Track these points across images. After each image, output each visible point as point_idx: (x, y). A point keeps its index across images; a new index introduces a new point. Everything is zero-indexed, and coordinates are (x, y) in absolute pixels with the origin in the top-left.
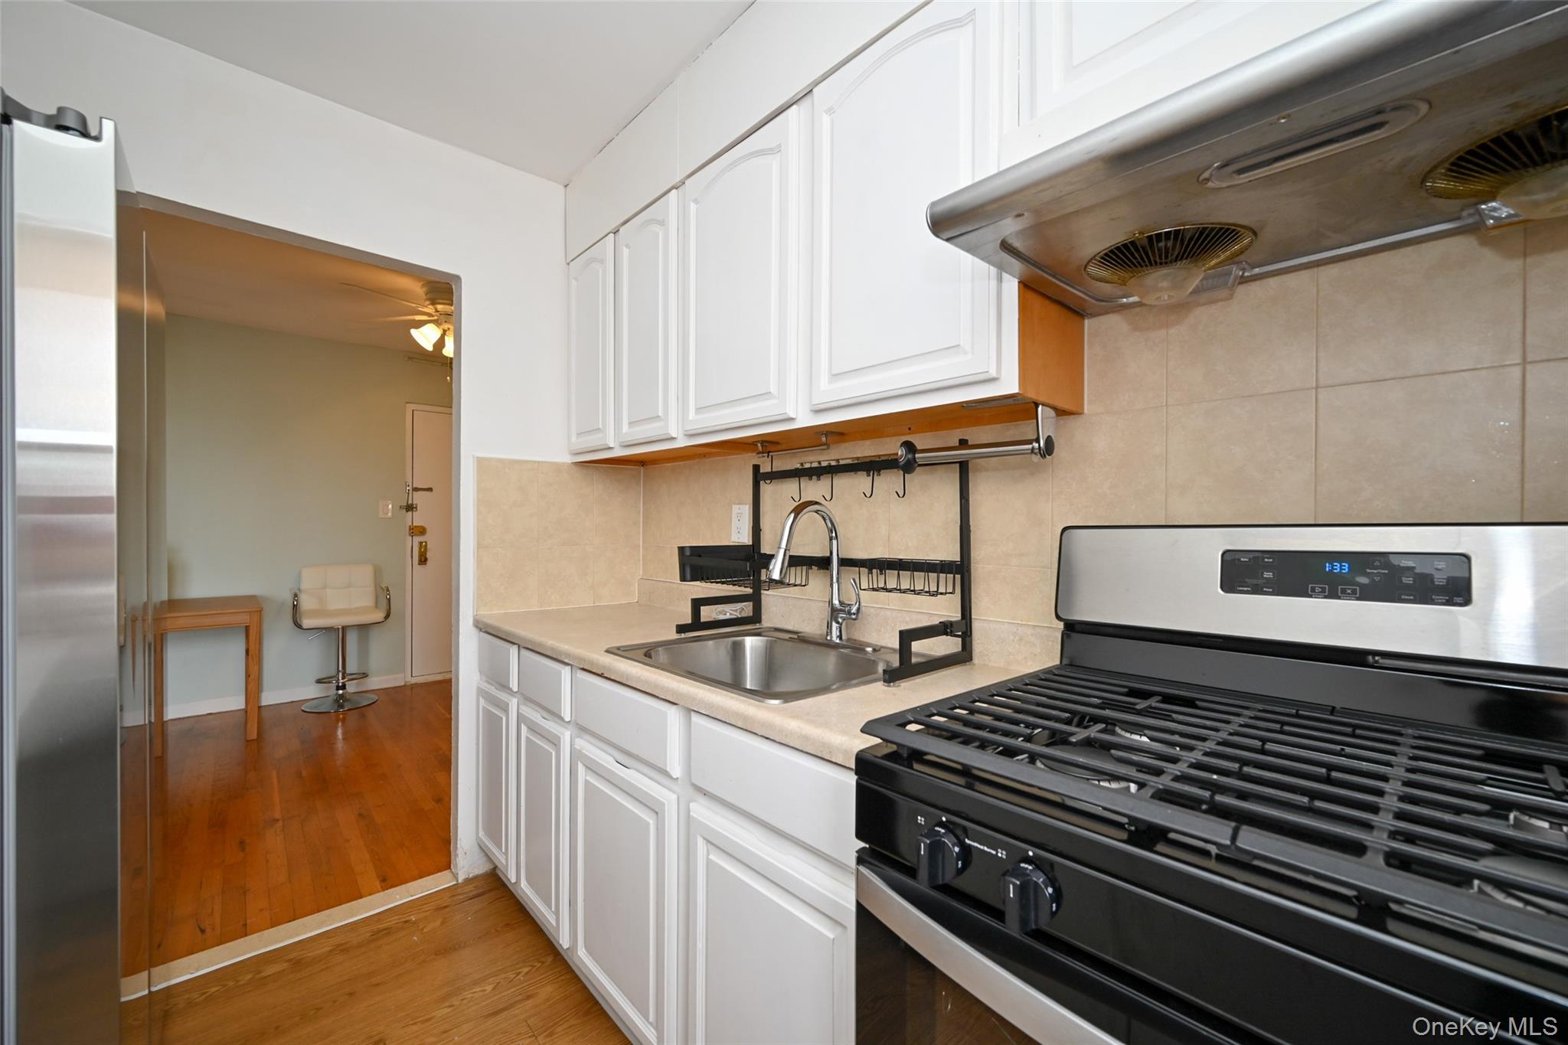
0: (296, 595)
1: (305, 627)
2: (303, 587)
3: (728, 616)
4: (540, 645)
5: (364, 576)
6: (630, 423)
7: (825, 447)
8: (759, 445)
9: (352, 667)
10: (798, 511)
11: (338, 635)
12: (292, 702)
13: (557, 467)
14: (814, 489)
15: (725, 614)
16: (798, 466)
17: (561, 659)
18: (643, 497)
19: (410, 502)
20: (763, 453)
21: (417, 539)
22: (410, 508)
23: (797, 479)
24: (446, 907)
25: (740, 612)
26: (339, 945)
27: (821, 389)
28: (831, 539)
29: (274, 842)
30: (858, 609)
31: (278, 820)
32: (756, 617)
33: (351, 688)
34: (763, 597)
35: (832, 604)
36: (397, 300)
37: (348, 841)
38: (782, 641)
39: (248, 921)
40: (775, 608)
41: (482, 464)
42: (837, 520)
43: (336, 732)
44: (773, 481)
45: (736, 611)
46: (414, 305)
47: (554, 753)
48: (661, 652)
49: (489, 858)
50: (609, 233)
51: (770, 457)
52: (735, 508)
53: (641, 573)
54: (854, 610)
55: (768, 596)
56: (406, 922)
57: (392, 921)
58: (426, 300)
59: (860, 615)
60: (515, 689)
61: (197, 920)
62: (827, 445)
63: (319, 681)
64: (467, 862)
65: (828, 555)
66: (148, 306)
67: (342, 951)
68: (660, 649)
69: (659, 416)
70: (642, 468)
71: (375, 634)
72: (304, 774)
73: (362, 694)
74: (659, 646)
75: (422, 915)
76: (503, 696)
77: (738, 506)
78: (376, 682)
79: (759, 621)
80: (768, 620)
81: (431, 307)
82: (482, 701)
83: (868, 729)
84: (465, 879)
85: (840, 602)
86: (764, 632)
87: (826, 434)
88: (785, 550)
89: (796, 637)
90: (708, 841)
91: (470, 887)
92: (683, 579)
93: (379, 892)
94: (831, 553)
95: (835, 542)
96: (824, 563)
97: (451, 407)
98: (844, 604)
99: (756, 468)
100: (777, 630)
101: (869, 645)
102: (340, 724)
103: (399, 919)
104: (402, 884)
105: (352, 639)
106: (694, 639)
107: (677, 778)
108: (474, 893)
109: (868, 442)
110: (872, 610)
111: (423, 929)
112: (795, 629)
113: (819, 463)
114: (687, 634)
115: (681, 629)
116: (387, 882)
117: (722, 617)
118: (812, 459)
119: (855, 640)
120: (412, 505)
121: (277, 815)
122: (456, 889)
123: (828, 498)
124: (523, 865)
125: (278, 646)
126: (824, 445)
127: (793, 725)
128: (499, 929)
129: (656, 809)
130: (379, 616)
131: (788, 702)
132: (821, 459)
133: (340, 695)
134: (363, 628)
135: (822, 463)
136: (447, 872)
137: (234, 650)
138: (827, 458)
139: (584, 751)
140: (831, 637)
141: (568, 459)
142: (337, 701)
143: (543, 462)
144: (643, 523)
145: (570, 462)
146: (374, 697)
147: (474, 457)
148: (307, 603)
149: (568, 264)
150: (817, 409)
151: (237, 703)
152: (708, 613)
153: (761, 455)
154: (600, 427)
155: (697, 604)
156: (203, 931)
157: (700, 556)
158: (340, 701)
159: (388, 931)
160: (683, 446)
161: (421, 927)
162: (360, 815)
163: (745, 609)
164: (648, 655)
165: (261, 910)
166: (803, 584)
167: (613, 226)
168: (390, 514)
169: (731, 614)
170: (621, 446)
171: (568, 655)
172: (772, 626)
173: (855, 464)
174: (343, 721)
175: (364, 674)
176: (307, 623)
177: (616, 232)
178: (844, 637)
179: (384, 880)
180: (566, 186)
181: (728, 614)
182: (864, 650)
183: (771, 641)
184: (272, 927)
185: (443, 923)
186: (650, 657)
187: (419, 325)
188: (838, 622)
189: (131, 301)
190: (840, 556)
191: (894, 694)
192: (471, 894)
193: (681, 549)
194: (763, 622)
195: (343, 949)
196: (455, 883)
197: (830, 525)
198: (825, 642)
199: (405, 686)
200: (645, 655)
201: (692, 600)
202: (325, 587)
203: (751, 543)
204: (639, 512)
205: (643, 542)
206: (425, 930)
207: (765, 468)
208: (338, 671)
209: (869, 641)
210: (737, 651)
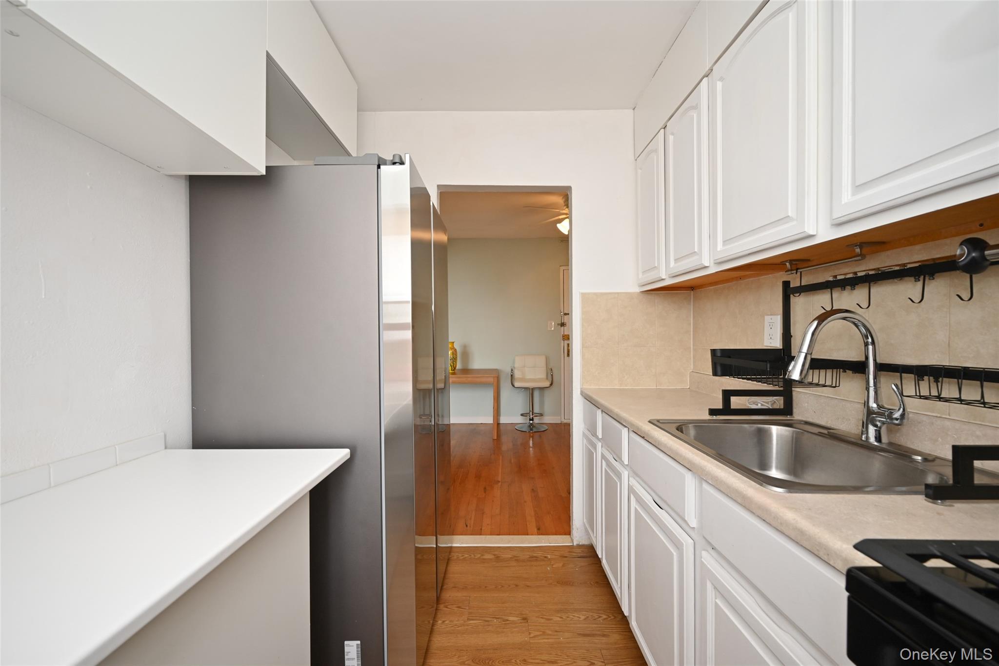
0: (512, 370)
1: (516, 386)
2: (515, 366)
3: (759, 406)
4: (611, 411)
5: (541, 361)
6: (675, 260)
7: (860, 258)
8: (788, 264)
9: (536, 410)
10: (822, 319)
11: (531, 391)
12: (512, 423)
13: (630, 295)
14: (846, 299)
15: (757, 405)
16: (831, 279)
17: (622, 422)
18: (693, 312)
19: (563, 321)
20: (791, 270)
21: (566, 342)
22: (563, 325)
23: (829, 290)
24: (566, 557)
25: (772, 405)
26: (515, 557)
27: (843, 203)
28: (866, 345)
29: (497, 492)
30: (903, 416)
31: (499, 482)
32: (788, 409)
33: (537, 420)
34: (794, 394)
35: (868, 407)
36: (551, 210)
37: (525, 502)
38: (810, 435)
39: (483, 528)
40: (806, 404)
41: (584, 296)
42: (875, 328)
43: (529, 443)
44: (802, 294)
45: (767, 403)
46: (558, 210)
47: (619, 483)
48: (690, 428)
49: (589, 538)
50: (661, 129)
51: (799, 274)
52: (767, 319)
53: (692, 368)
54: (897, 415)
55: (798, 393)
56: (546, 557)
57: (539, 554)
58: (565, 206)
59: (905, 421)
60: (600, 437)
61: (465, 520)
62: (863, 256)
63: (522, 415)
64: (578, 536)
65: (863, 359)
66: (434, 236)
67: (516, 560)
68: (690, 425)
69: (695, 252)
70: (692, 292)
71: (547, 392)
72: (512, 461)
73: (542, 425)
74: (691, 423)
75: (554, 557)
76: (594, 439)
77: (770, 317)
78: (548, 419)
79: (790, 413)
80: (799, 414)
81: (567, 209)
82: (585, 441)
83: (863, 546)
84: (577, 544)
85: (878, 405)
86: (795, 423)
87: (861, 245)
88: (806, 354)
89: (825, 432)
90: (715, 588)
91: (579, 550)
92: (715, 374)
93: (536, 535)
94: (867, 358)
95: (870, 347)
96: (859, 367)
97: (568, 266)
98: (883, 407)
99: (786, 284)
100: (807, 423)
101: (918, 453)
102: (531, 439)
103: (542, 554)
104: (547, 535)
105: (536, 394)
106: (726, 421)
107: (694, 528)
108: (582, 555)
109: (918, 247)
110: (925, 418)
111: (553, 565)
112: (828, 425)
113: (855, 273)
114: (718, 416)
115: (713, 412)
116: (541, 531)
117: (754, 407)
118: (846, 270)
119: (900, 446)
120: (564, 323)
121: (500, 480)
122: (573, 548)
123: (865, 304)
124: (604, 548)
125: (506, 393)
126: (858, 256)
127: (789, 516)
128: (592, 583)
129: (678, 545)
130: (547, 384)
131: (791, 493)
132: (856, 270)
133: (531, 424)
134: (542, 389)
135: (858, 273)
136: (568, 536)
137: (490, 394)
138: (863, 268)
139: (634, 488)
140: (867, 438)
141: (637, 290)
142: (529, 426)
143: (620, 293)
144: (693, 331)
145: (639, 291)
146: (546, 427)
147: (580, 292)
148: (517, 374)
149: (636, 160)
150: (839, 222)
151: (490, 420)
152: (736, 402)
153: (790, 272)
154: (656, 265)
155: (727, 395)
156: (467, 526)
157: (730, 357)
158: (531, 426)
159: (536, 559)
160: (714, 272)
161: (552, 563)
162: (533, 490)
163: (778, 402)
164: (680, 429)
165: (488, 525)
166: (834, 385)
167: (662, 125)
168: (553, 329)
169: (762, 405)
170: (670, 277)
171: (625, 421)
172: (804, 419)
173: (902, 269)
174: (533, 437)
175: (541, 414)
176: (517, 384)
177: (664, 128)
178: (884, 439)
179: (539, 529)
180: (634, 109)
181: (759, 405)
182: (910, 458)
183: (799, 432)
184: (491, 535)
185: (563, 566)
186: (682, 432)
187: (560, 221)
188: (876, 426)
189: (422, 235)
190: (878, 361)
191: (938, 514)
192: (579, 555)
193: (713, 352)
194: (794, 414)
195: (516, 559)
196: (571, 544)
197: (863, 330)
198: (860, 442)
199: (561, 423)
200: (677, 429)
201: (723, 390)
202: (524, 367)
203: (781, 348)
204: (690, 324)
205: (693, 346)
206: (554, 566)
207: (795, 284)
208: (530, 411)
209: (917, 449)
210: (762, 438)
